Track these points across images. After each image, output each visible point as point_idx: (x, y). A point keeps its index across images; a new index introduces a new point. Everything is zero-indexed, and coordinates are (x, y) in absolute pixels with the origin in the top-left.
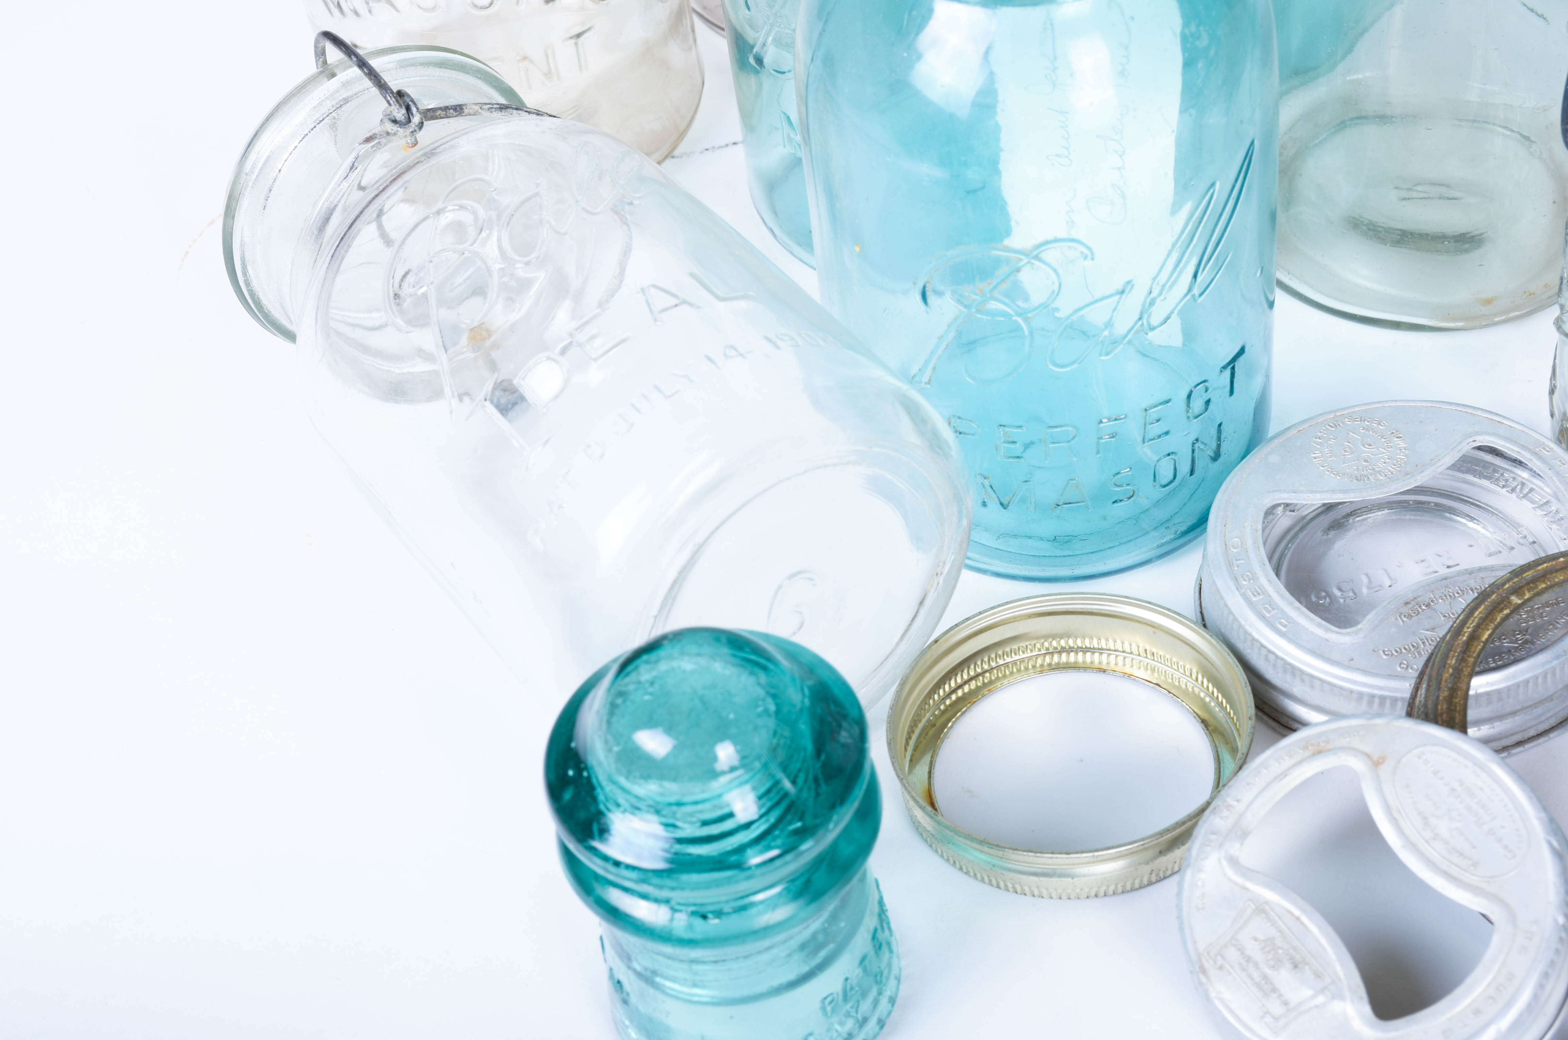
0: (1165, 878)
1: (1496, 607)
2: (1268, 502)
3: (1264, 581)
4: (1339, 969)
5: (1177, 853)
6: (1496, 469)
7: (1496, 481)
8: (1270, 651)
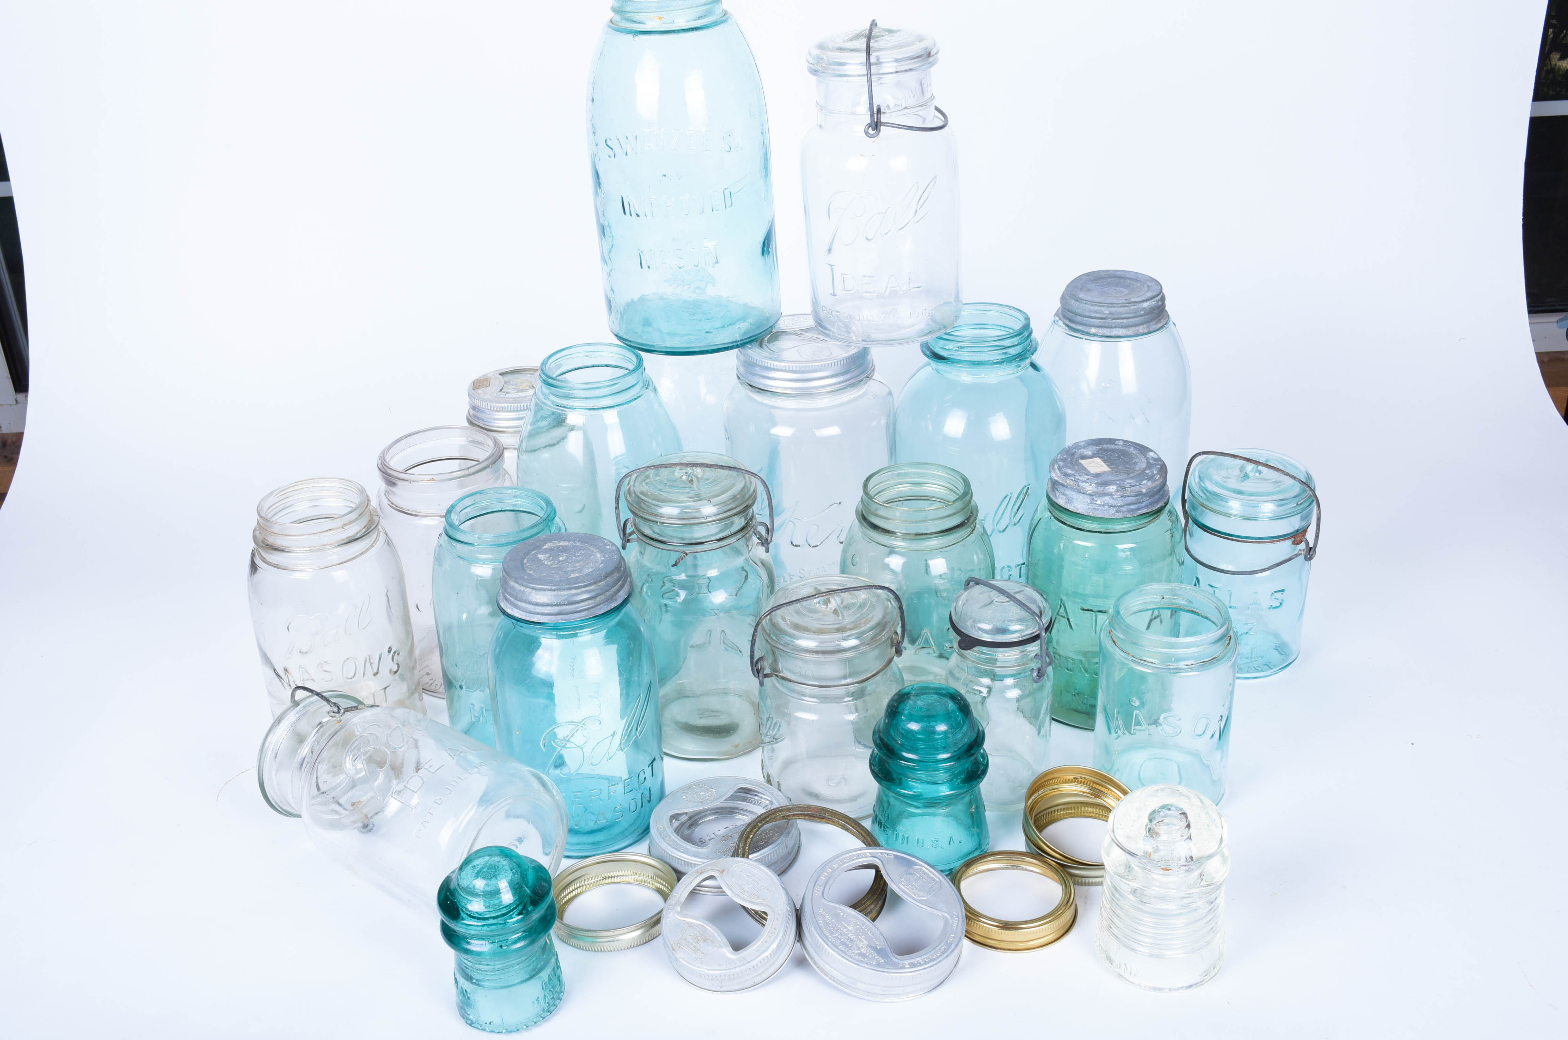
0: (654, 938)
1: (754, 827)
2: (671, 813)
3: (673, 837)
4: (719, 939)
5: (657, 927)
6: (748, 798)
7: (748, 802)
8: (679, 859)
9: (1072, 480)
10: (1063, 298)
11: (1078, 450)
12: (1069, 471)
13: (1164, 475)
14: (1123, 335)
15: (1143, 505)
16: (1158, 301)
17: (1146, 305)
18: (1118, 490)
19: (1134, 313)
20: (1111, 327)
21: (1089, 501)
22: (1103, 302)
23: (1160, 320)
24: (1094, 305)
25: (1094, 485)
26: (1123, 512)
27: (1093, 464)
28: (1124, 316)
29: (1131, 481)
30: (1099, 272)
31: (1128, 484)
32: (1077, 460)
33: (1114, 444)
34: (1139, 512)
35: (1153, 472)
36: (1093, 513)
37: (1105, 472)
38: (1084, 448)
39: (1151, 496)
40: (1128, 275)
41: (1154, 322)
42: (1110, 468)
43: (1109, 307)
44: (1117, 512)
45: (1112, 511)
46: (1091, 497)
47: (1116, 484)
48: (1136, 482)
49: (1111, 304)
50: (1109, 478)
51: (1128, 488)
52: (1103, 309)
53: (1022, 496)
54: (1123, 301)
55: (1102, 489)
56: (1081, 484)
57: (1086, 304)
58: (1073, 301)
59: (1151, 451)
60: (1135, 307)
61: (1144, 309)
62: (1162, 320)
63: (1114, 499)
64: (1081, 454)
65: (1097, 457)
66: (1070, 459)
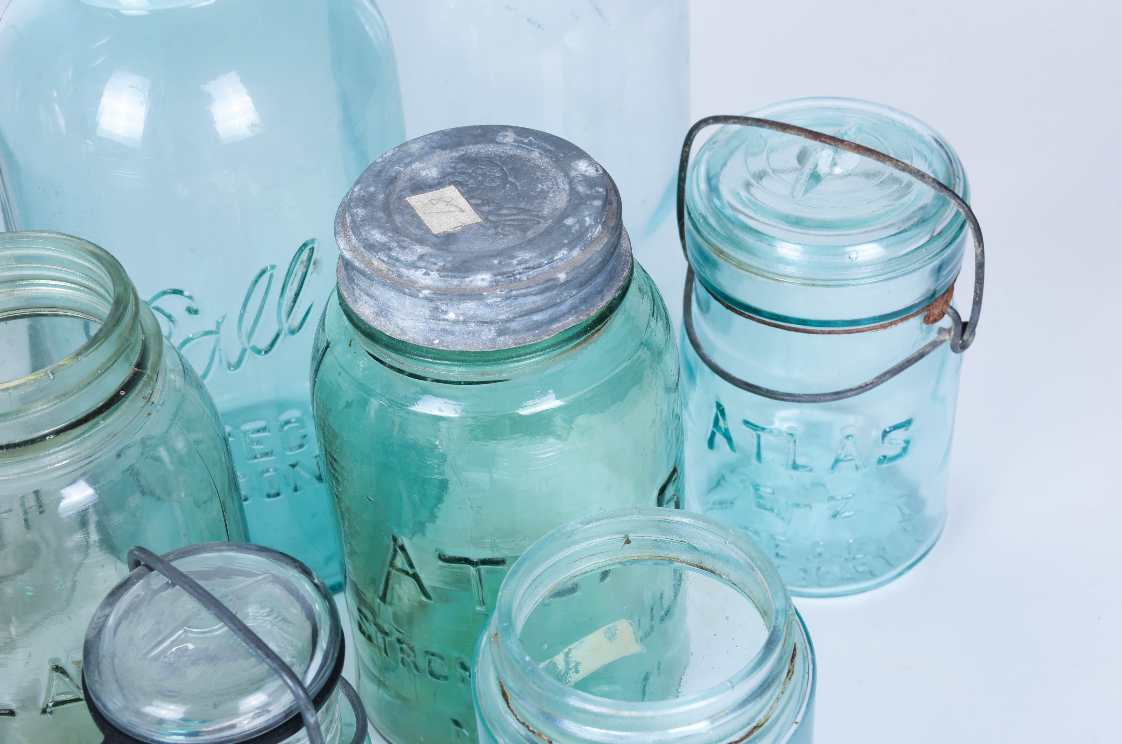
9: (383, 261)
11: (406, 165)
12: (377, 236)
13: (612, 223)
15: (564, 307)
18: (495, 284)
21: (427, 312)
25: (434, 274)
26: (515, 332)
27: (440, 206)
29: (527, 256)
31: (519, 264)
32: (401, 198)
33: (493, 141)
34: (555, 326)
35: (582, 222)
36: (441, 342)
37: (466, 229)
38: (420, 158)
39: (582, 285)
42: (480, 213)
44: (501, 333)
45: (488, 334)
46: (432, 305)
47: (488, 268)
48: (541, 255)
50: (478, 246)
51: (520, 273)
55: (456, 282)
56: (404, 271)
59: (582, 155)
63: (488, 305)
64: (412, 179)
65: (451, 183)
66: (381, 197)
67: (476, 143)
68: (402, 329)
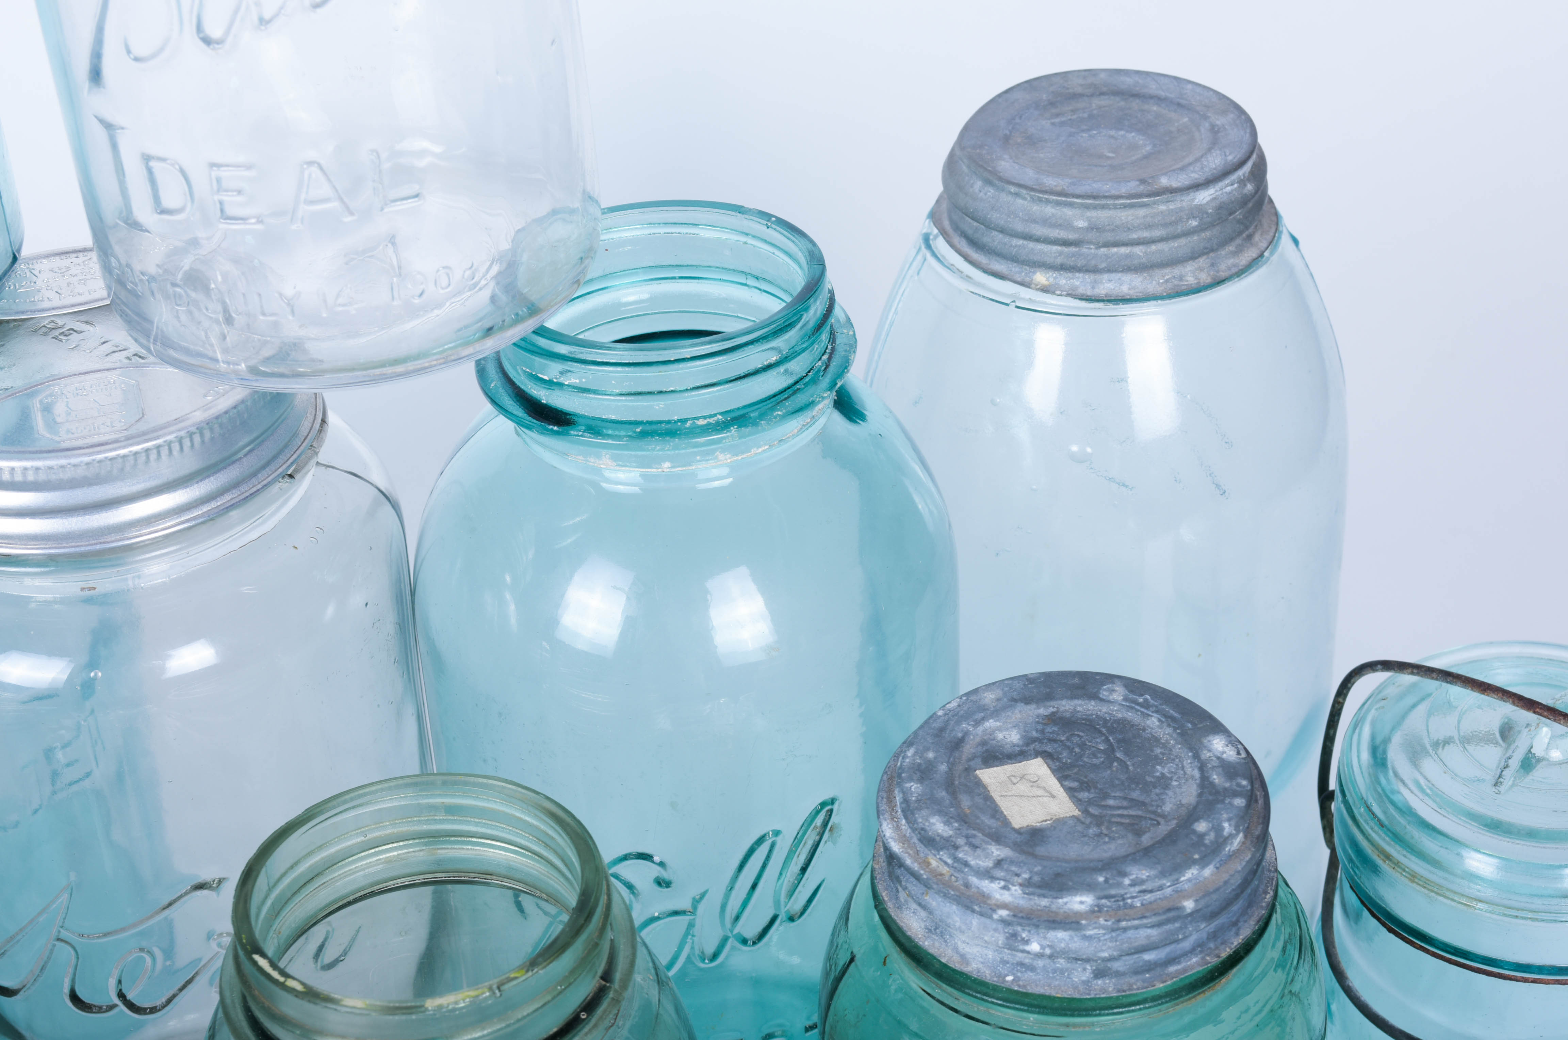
9: (946, 863)
10: (951, 166)
11: (978, 723)
12: (938, 826)
13: (1258, 831)
14: (1133, 293)
15: (1187, 945)
16: (1242, 182)
17: (1204, 197)
18: (1098, 911)
19: (1165, 225)
20: (1095, 270)
21: (1001, 939)
22: (1071, 190)
23: (1250, 237)
24: (1040, 200)
25: (1016, 890)
26: (1118, 974)
27: (1022, 787)
28: (1134, 236)
29: (1144, 874)
30: (1065, 75)
31: (1133, 884)
32: (969, 770)
33: (1095, 697)
34: (1172, 969)
35: (1218, 829)
36: (1016, 980)
37: (1059, 822)
38: (995, 713)
39: (1214, 915)
40: (1153, 88)
41: (1231, 248)
42: (1077, 801)
43: (1087, 207)
44: (1099, 974)
45: (1082, 975)
46: (1010, 930)
47: (1090, 888)
48: (1163, 874)
49: (1094, 197)
50: (1075, 850)
51: (1133, 897)
52: (1068, 212)
53: (810, 838)
54: (1132, 186)
55: (1044, 902)
56: (974, 880)
57: (1017, 195)
58: (979, 184)
59: (1217, 727)
60: (1172, 206)
61: (1198, 211)
62: (1257, 237)
63: (1086, 938)
64: (984, 743)
65: (1037, 754)
66: (943, 767)
67: (1072, 697)
68: (963, 957)
